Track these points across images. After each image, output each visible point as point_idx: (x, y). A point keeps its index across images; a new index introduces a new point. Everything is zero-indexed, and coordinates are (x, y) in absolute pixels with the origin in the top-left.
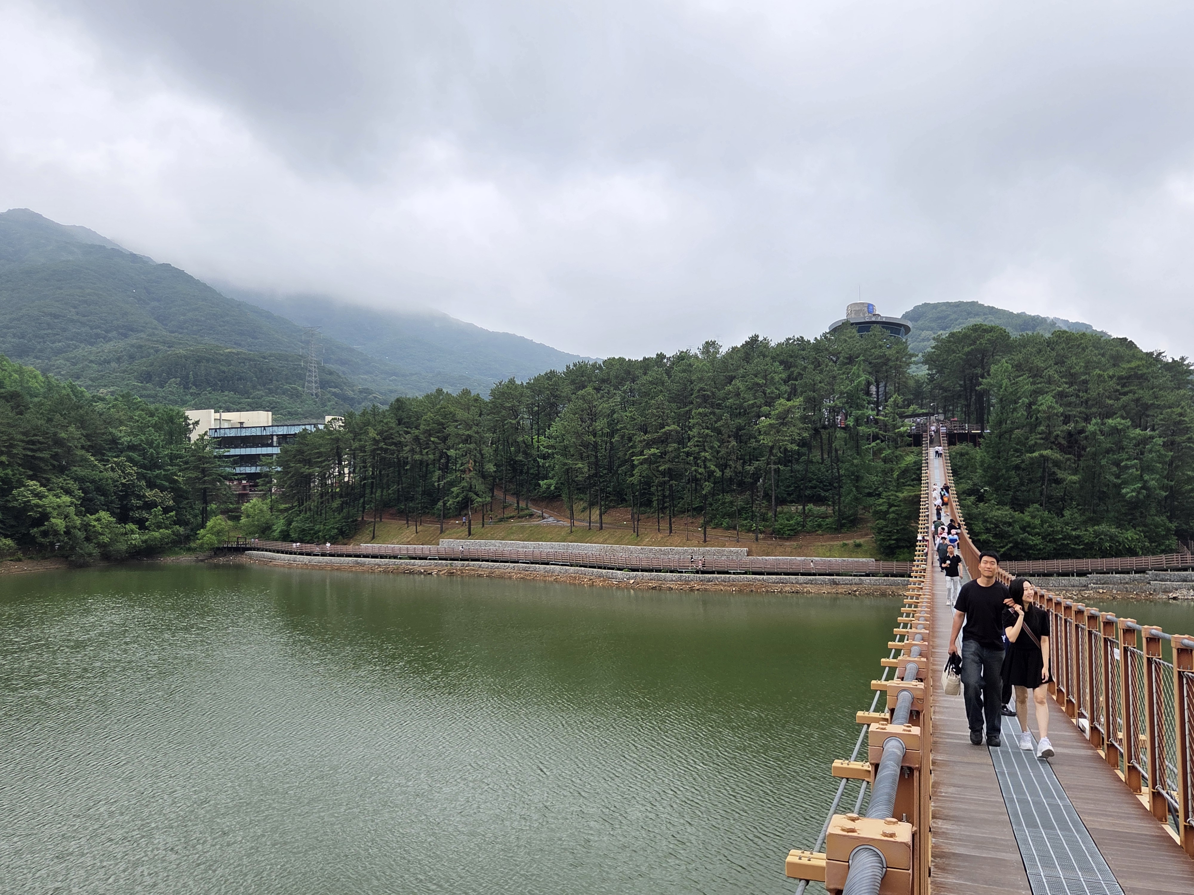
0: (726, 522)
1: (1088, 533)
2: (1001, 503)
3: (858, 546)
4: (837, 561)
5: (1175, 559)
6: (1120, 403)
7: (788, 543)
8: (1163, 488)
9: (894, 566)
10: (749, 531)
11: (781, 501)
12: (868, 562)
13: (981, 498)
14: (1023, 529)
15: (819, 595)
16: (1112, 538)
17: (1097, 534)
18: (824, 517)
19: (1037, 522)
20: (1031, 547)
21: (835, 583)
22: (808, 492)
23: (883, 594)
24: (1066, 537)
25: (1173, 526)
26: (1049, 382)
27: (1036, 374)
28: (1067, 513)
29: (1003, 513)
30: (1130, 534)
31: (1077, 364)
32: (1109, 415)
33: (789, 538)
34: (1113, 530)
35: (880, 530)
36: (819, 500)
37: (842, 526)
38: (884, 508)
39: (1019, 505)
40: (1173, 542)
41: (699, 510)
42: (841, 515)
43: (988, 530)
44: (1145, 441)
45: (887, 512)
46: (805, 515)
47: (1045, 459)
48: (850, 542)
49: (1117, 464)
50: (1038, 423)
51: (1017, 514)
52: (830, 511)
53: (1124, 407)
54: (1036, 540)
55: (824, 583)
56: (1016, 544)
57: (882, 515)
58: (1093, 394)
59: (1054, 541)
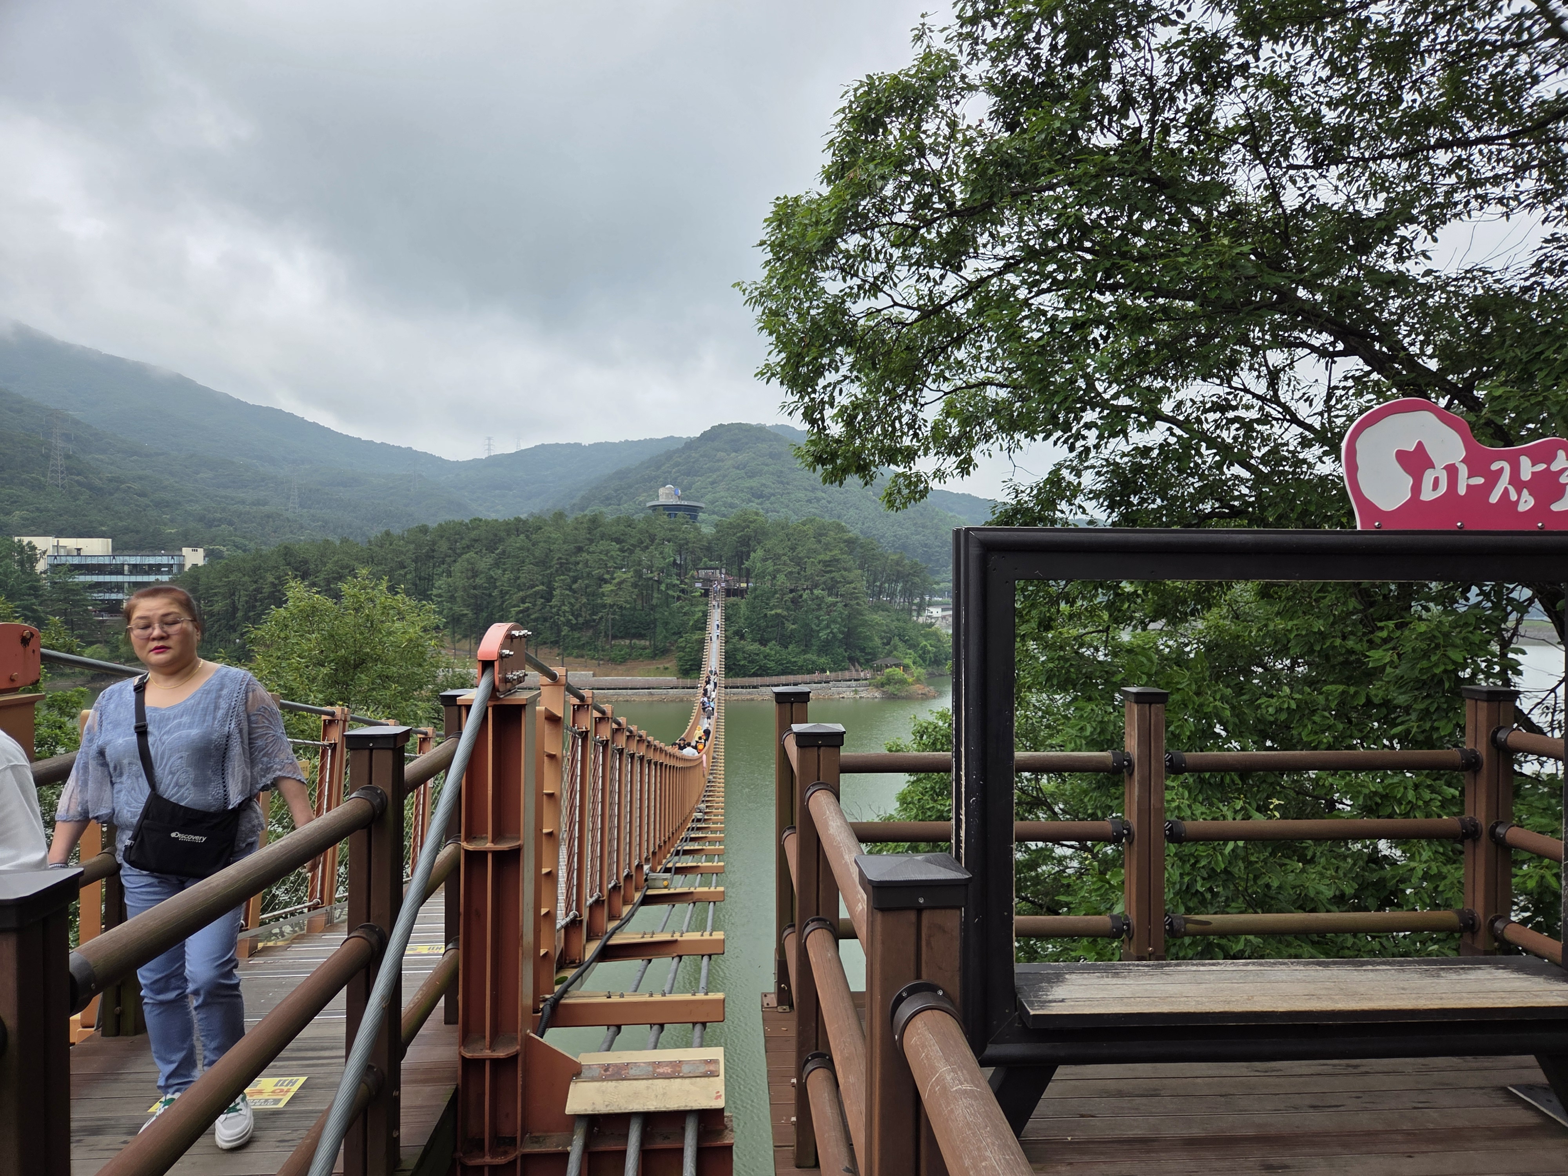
0: (575, 652)
1: (800, 660)
2: (754, 640)
3: (666, 669)
4: (652, 680)
5: (847, 675)
6: (823, 579)
7: (619, 667)
8: (842, 632)
9: (688, 682)
10: (593, 658)
11: (614, 637)
12: (672, 679)
13: (742, 637)
14: (765, 657)
15: (642, 702)
16: (813, 662)
17: (805, 660)
18: (644, 648)
19: (773, 652)
20: (769, 669)
21: (651, 694)
22: (633, 631)
23: (682, 701)
24: (789, 662)
25: (846, 655)
26: (785, 564)
27: (777, 557)
28: (790, 647)
29: (755, 647)
30: (822, 660)
31: (801, 552)
32: (816, 586)
33: (621, 663)
34: (814, 658)
35: (680, 659)
36: (641, 636)
37: (656, 655)
38: (683, 645)
39: (763, 642)
40: (847, 664)
41: (555, 643)
42: (656, 648)
43: (745, 658)
44: (835, 604)
45: (685, 647)
46: (631, 647)
47: (777, 615)
48: (661, 666)
49: (818, 618)
50: (775, 592)
51: (762, 648)
52: (648, 643)
53: (824, 583)
54: (772, 664)
55: (645, 694)
56: (761, 667)
57: (683, 649)
58: (809, 572)
59: (782, 664)
